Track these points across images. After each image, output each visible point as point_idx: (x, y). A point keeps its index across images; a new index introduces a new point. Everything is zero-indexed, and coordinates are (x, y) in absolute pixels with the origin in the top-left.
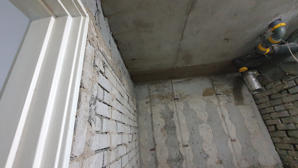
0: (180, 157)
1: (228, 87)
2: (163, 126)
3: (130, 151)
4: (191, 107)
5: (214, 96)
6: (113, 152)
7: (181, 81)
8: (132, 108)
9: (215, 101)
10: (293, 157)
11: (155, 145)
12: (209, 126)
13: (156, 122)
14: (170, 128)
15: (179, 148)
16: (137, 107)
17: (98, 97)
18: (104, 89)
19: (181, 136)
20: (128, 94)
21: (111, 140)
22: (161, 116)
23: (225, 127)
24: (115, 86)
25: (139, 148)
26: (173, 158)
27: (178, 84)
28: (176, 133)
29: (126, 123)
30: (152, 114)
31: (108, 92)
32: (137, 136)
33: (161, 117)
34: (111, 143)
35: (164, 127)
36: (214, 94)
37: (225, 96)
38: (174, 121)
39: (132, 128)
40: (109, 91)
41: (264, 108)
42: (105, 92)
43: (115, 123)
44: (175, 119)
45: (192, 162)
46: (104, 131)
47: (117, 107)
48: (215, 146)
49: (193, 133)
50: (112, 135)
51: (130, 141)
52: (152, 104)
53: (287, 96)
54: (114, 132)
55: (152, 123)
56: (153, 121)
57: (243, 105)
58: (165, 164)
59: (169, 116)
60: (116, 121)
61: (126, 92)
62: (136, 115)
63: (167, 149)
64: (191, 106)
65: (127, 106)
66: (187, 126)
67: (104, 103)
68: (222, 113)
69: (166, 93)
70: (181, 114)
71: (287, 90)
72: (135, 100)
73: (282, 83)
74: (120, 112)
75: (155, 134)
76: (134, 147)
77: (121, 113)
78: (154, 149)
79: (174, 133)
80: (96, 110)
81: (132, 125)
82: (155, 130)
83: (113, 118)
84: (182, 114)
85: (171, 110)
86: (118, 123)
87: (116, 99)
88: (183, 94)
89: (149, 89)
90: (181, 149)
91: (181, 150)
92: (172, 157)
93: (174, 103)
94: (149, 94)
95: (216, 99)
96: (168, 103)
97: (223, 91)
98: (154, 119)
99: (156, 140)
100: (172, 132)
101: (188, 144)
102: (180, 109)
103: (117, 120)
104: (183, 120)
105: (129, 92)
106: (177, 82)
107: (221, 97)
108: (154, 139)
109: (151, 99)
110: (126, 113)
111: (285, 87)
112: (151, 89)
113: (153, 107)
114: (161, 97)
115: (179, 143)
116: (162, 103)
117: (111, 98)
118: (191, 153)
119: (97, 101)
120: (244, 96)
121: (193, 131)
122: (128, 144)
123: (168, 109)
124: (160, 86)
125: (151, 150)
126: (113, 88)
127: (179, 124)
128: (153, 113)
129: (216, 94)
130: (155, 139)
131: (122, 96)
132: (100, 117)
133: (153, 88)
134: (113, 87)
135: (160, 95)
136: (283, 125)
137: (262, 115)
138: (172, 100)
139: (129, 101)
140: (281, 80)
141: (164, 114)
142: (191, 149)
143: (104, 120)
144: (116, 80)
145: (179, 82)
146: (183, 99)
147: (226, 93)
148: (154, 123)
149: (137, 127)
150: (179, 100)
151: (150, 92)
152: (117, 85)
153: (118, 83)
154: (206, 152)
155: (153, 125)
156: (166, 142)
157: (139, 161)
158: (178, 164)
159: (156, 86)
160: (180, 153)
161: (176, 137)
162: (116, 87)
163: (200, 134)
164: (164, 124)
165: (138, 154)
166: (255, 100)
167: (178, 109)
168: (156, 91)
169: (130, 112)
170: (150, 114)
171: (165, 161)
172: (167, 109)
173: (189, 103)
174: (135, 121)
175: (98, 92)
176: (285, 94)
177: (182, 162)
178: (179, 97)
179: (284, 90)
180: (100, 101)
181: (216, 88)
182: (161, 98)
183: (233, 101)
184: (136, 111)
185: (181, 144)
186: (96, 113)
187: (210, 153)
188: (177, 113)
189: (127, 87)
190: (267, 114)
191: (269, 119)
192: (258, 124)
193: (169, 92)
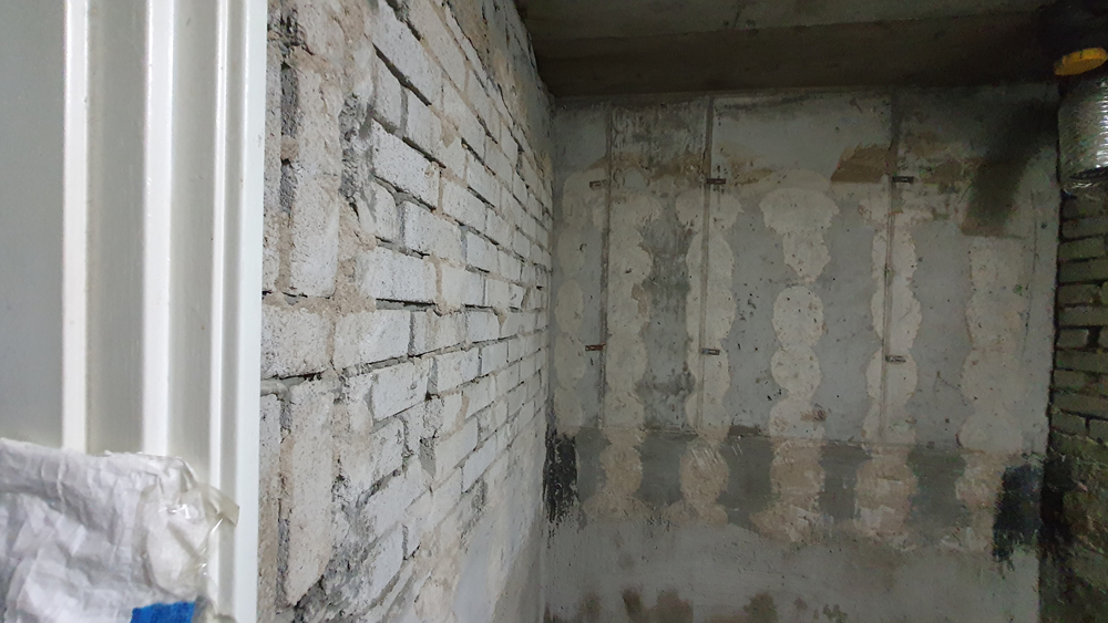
0: (683, 383)
1: (961, 151)
2: (644, 277)
3: (516, 336)
4: (766, 220)
5: (879, 186)
6: (446, 321)
7: (754, 105)
8: (531, 195)
9: (878, 208)
10: (1100, 441)
11: (605, 334)
12: (817, 301)
13: (618, 260)
14: (667, 289)
15: (686, 355)
16: (556, 196)
17: (380, 109)
18: (405, 83)
19: (702, 321)
20: (519, 135)
21: (438, 282)
22: (642, 240)
23: (881, 312)
24: (459, 86)
25: (550, 335)
26: (657, 381)
27: (736, 118)
28: (684, 309)
29: (504, 241)
30: (607, 232)
31: (427, 103)
32: (545, 298)
33: (641, 245)
34: (439, 290)
35: (644, 282)
36: (885, 179)
37: (934, 188)
38: (686, 267)
39: (526, 264)
40: (429, 99)
41: (1086, 260)
42: (411, 96)
43: (456, 228)
44: (693, 257)
45: (719, 401)
46: (411, 244)
47: (465, 175)
48: (816, 365)
49: (747, 316)
50: (444, 267)
51: (517, 305)
52: (614, 193)
54: (451, 261)
55: (605, 261)
56: (607, 254)
57: (997, 236)
58: (629, 395)
59: (672, 244)
60: (461, 224)
61: (511, 126)
62: (548, 224)
63: (644, 352)
64: (767, 217)
65: (509, 181)
66: (731, 290)
67: (406, 140)
68: (889, 257)
69: (676, 154)
70: (719, 242)
72: (548, 169)
74: (479, 197)
75: (610, 298)
76: (529, 328)
77: (484, 201)
78: (599, 348)
79: (678, 306)
80: (374, 161)
81: (527, 255)
82: (611, 287)
83: (446, 209)
84: (725, 243)
85: (684, 223)
86: (470, 236)
87: (463, 142)
88: (748, 164)
89: (610, 128)
90: (693, 359)
91: (689, 363)
92: (654, 378)
93: (702, 199)
94: (609, 149)
95: (886, 199)
96: (676, 196)
97: (932, 165)
98: (612, 248)
99: (611, 320)
100: (673, 302)
101: (718, 346)
102: (723, 223)
103: (467, 222)
104: (722, 266)
105: (525, 128)
106: (737, 107)
107: (908, 193)
108: (604, 316)
109: (613, 172)
110: (503, 209)
112: (620, 128)
113: (615, 205)
114: (657, 169)
115: (691, 340)
116: (654, 192)
117: (438, 132)
118: (725, 373)
119: (376, 125)
120: (1021, 200)
121: (750, 309)
122: (507, 312)
123: (674, 220)
124: (656, 119)
125: (589, 348)
126: (448, 89)
127: (705, 279)
128: (612, 227)
129: (895, 179)
130: (606, 314)
131: (488, 134)
132: (394, 191)
133: (627, 125)
134: (447, 82)
135: (651, 159)
137: (1059, 284)
138: (694, 184)
139: (519, 165)
141: (652, 236)
142: (725, 363)
143: (411, 207)
144: (462, 59)
145: (745, 108)
146: (742, 184)
147: (944, 177)
148: (611, 264)
149: (549, 268)
150: (727, 186)
151: (611, 143)
152: (466, 84)
153: (471, 72)
154: (777, 380)
155: (605, 271)
156: (645, 332)
157: (544, 373)
158: (672, 399)
159: (641, 119)
160: (685, 369)
161: (684, 321)
162: (462, 90)
163: (773, 321)
164: (649, 271)
165: (543, 351)
166: (1063, 220)
167: (711, 220)
168: (637, 138)
169: (525, 209)
170: (600, 229)
171: (631, 386)
172: (668, 220)
173: (761, 205)
174: (541, 247)
175: (375, 87)
177: (684, 397)
178: (730, 173)
180: (390, 129)
181: (901, 152)
182: (653, 174)
183: (961, 218)
184: (547, 212)
185: (695, 346)
186: (373, 171)
187: (790, 386)
188: (706, 239)
189: (515, 102)
190: (1087, 282)
191: (1084, 304)
192: (1026, 317)
193: (690, 149)
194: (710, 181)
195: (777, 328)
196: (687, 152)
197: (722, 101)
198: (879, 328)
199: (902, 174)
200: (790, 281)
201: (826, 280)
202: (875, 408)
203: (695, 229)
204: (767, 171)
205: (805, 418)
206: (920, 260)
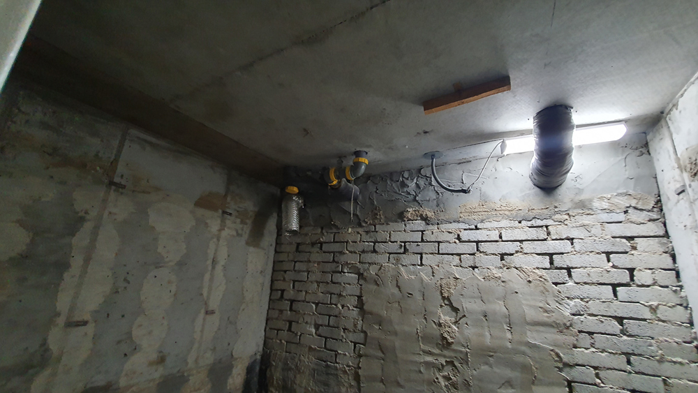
0: (37, 360)
1: (250, 206)
2: (13, 253)
4: (150, 220)
5: (217, 214)
7: (158, 145)
9: (214, 226)
10: (281, 341)
12: (174, 278)
14: (42, 267)
15: (48, 331)
19: (76, 296)
22: (22, 217)
23: (208, 284)
27: (143, 148)
28: (58, 285)
33: (18, 221)
35: (12, 259)
36: (220, 211)
37: (238, 220)
38: (70, 247)
41: (282, 261)
44: (80, 240)
45: (75, 369)
48: (166, 322)
49: (120, 290)
53: (318, 252)
57: (258, 247)
59: (59, 226)
64: (152, 219)
66: (112, 269)
68: (216, 250)
69: (86, 153)
70: (109, 231)
71: (321, 244)
73: (322, 232)
79: (50, 283)
85: (78, 210)
88: (146, 180)
90: (56, 334)
93: (101, 195)
95: (219, 222)
96: (76, 187)
97: (239, 209)
100: (46, 279)
101: (87, 317)
102: (116, 216)
104: (107, 248)
106: (146, 141)
107: (229, 221)
111: (321, 240)
116: (52, 177)
118: (88, 342)
120: (266, 232)
121: (126, 285)
123: (67, 204)
124: (72, 119)
127: (87, 260)
129: (224, 212)
135: (56, 149)
136: (292, 292)
137: (274, 270)
138: (97, 181)
140: (322, 229)
141: (37, 215)
142: (91, 334)
145: (151, 144)
146: (139, 192)
147: (242, 215)
150: (126, 190)
154: (135, 339)
160: (42, 345)
163: (141, 293)
164: (21, 248)
166: (277, 243)
167: (106, 213)
172: (62, 204)
173: (149, 210)
176: (316, 249)
178: (130, 182)
179: (319, 243)
181: (229, 199)
182: (56, 160)
183: (246, 236)
187: (144, 342)
190: (282, 271)
191: (280, 280)
192: (263, 285)
193: (100, 155)
194: (112, 183)
195: (143, 298)
196: (97, 155)
197: (134, 132)
198: (205, 294)
199: (228, 211)
200: (158, 265)
201: (181, 264)
202: (196, 346)
203: (88, 217)
204: (157, 189)
205: (151, 364)
206: (229, 256)
